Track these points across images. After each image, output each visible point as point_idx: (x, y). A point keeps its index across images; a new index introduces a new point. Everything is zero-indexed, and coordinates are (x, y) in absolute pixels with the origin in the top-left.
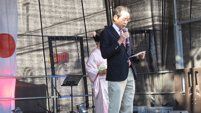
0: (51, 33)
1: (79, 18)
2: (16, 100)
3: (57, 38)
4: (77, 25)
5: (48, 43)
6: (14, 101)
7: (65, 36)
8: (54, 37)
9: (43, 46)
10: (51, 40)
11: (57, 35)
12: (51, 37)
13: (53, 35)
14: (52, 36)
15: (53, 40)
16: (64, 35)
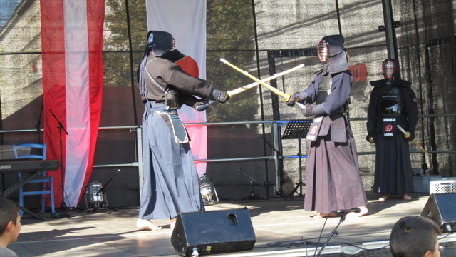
0: (273, 44)
1: (329, 14)
2: (208, 163)
3: (285, 53)
4: (323, 27)
5: (267, 62)
6: (206, 164)
7: (300, 49)
8: (279, 50)
9: (258, 66)
10: (272, 56)
11: (285, 47)
12: (274, 51)
13: (277, 47)
14: (274, 49)
15: (278, 57)
16: (298, 46)
